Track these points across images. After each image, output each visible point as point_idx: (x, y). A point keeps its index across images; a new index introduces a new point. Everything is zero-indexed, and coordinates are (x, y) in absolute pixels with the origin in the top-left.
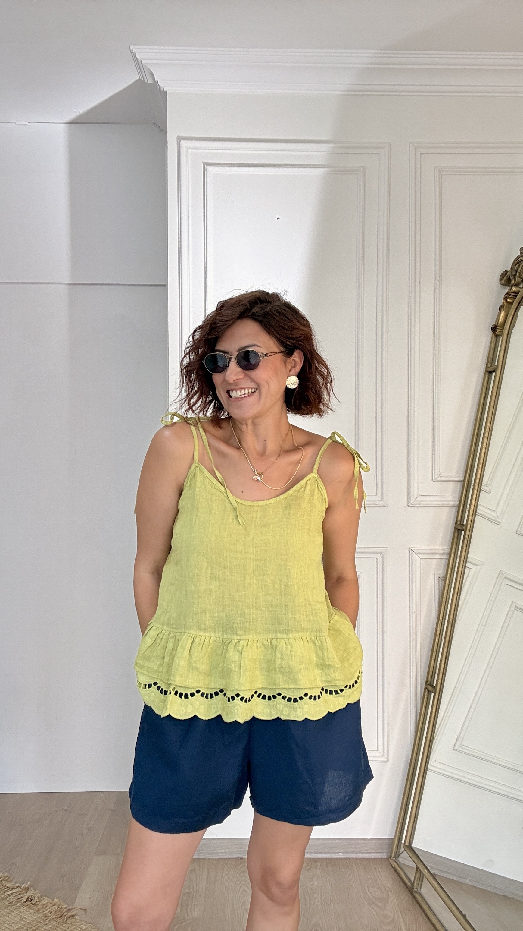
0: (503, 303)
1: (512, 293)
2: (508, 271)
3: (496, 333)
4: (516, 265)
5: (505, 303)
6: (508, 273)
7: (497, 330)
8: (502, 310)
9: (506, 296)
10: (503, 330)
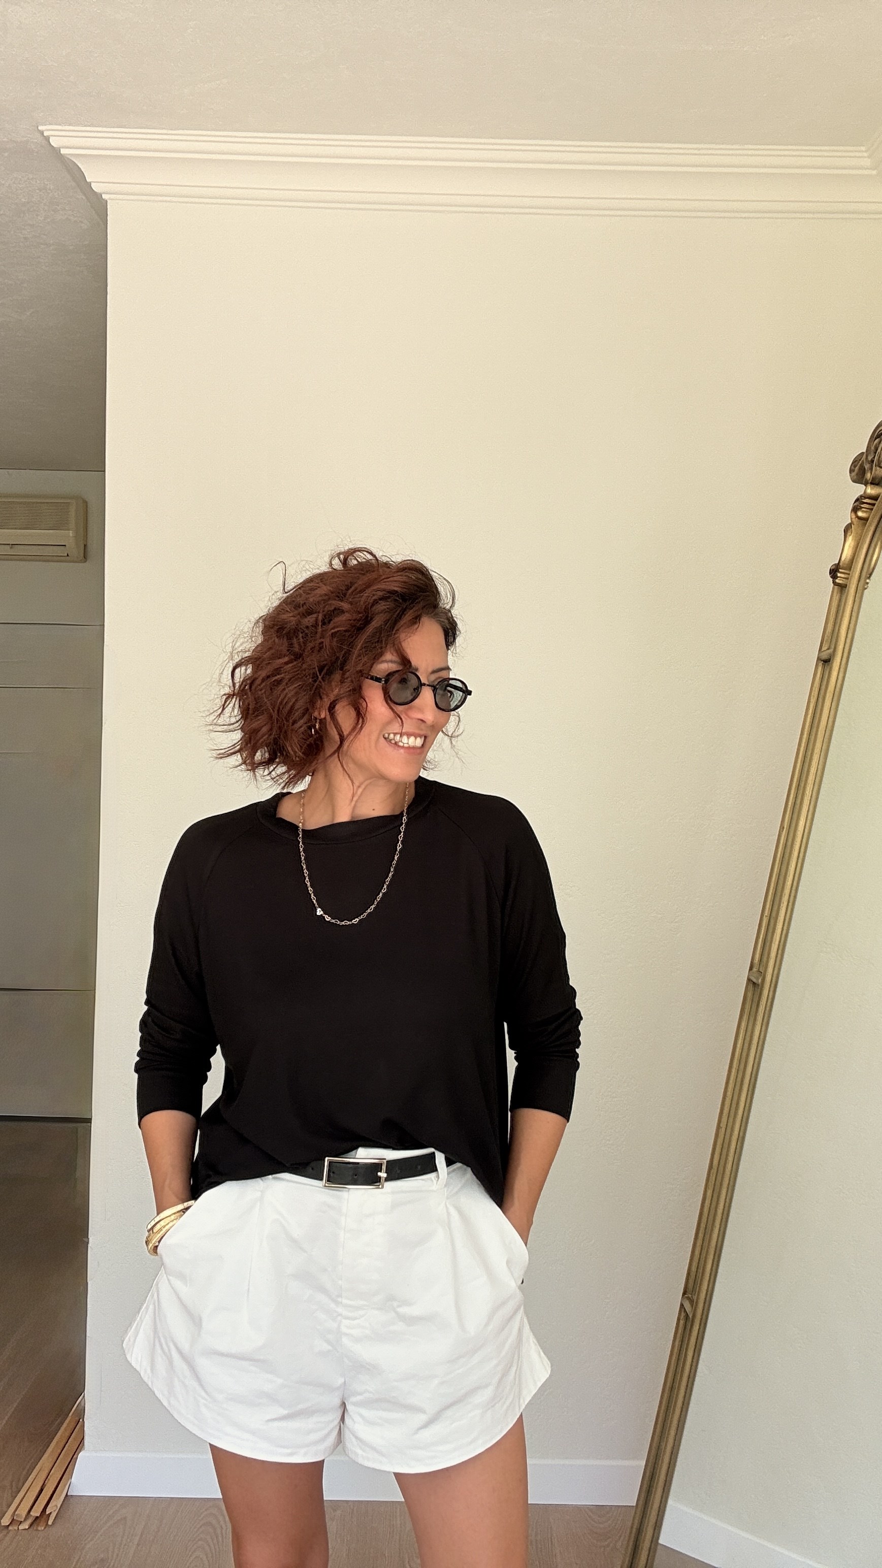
0: (851, 519)
1: (865, 498)
2: (863, 453)
3: (837, 581)
4: (875, 440)
5: (855, 520)
6: (862, 459)
7: (839, 575)
8: (849, 534)
9: (856, 504)
10: (849, 574)
